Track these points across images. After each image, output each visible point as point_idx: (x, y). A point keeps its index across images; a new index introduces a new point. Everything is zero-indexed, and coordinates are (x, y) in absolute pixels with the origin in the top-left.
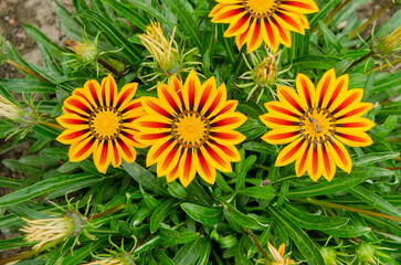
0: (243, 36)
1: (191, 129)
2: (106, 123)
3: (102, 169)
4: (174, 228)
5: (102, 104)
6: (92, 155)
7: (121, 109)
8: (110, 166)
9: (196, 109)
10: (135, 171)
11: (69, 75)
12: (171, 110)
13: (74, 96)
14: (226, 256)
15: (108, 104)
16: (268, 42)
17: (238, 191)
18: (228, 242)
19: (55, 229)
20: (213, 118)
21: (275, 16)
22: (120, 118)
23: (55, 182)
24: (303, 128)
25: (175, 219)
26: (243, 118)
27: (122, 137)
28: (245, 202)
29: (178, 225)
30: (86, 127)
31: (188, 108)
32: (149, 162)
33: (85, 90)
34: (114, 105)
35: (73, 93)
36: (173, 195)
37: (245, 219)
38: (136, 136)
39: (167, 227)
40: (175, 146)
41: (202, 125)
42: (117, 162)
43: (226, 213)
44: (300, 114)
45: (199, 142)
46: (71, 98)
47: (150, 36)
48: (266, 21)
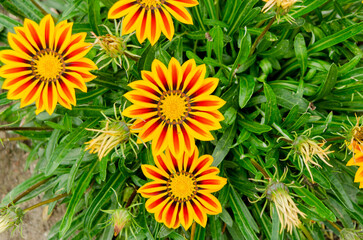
0: (84, 75)
1: (174, 107)
2: (182, 187)
3: (223, 181)
4: (264, 114)
5: (165, 194)
6: (213, 194)
7: (167, 176)
8: (220, 175)
9: (155, 106)
10: (220, 154)
11: (145, 231)
12: (161, 127)
13: (163, 220)
14: (279, 67)
15: (164, 188)
16: (85, 53)
17: (220, 64)
18: (266, 66)
19: (285, 204)
20: (160, 89)
21: (61, 51)
22: (175, 175)
23: (242, 225)
24: (155, 6)
25: (255, 115)
26: (156, 63)
27: (191, 170)
28: (228, 58)
29: (259, 111)
30: (188, 203)
31: (155, 113)
32: (210, 138)
33: (156, 211)
34: (165, 182)
35: (160, 221)
36: (234, 118)
37: (244, 49)
38: (189, 154)
39: (263, 120)
40: (191, 118)
41: (168, 98)
42: (215, 170)
43: (241, 69)
44: (143, 10)
45: (184, 98)
46: (165, 223)
47: (99, 150)
48: (66, 58)
